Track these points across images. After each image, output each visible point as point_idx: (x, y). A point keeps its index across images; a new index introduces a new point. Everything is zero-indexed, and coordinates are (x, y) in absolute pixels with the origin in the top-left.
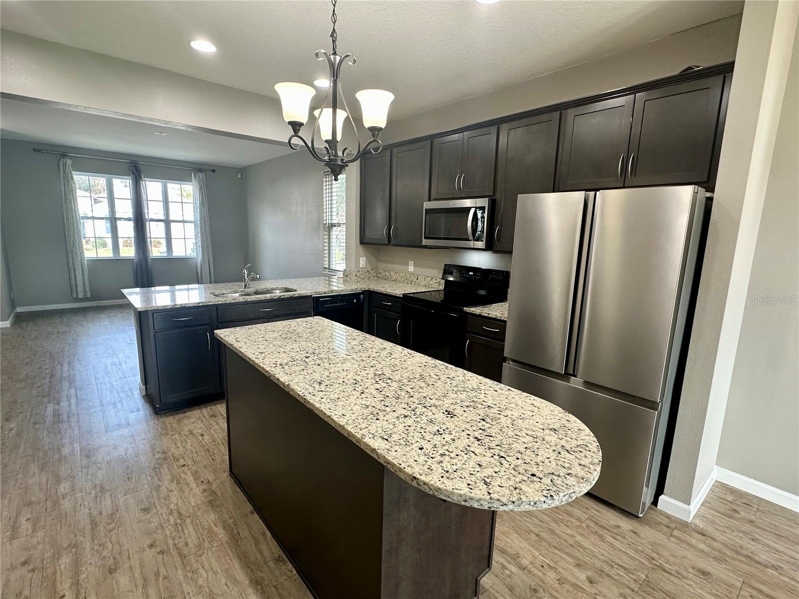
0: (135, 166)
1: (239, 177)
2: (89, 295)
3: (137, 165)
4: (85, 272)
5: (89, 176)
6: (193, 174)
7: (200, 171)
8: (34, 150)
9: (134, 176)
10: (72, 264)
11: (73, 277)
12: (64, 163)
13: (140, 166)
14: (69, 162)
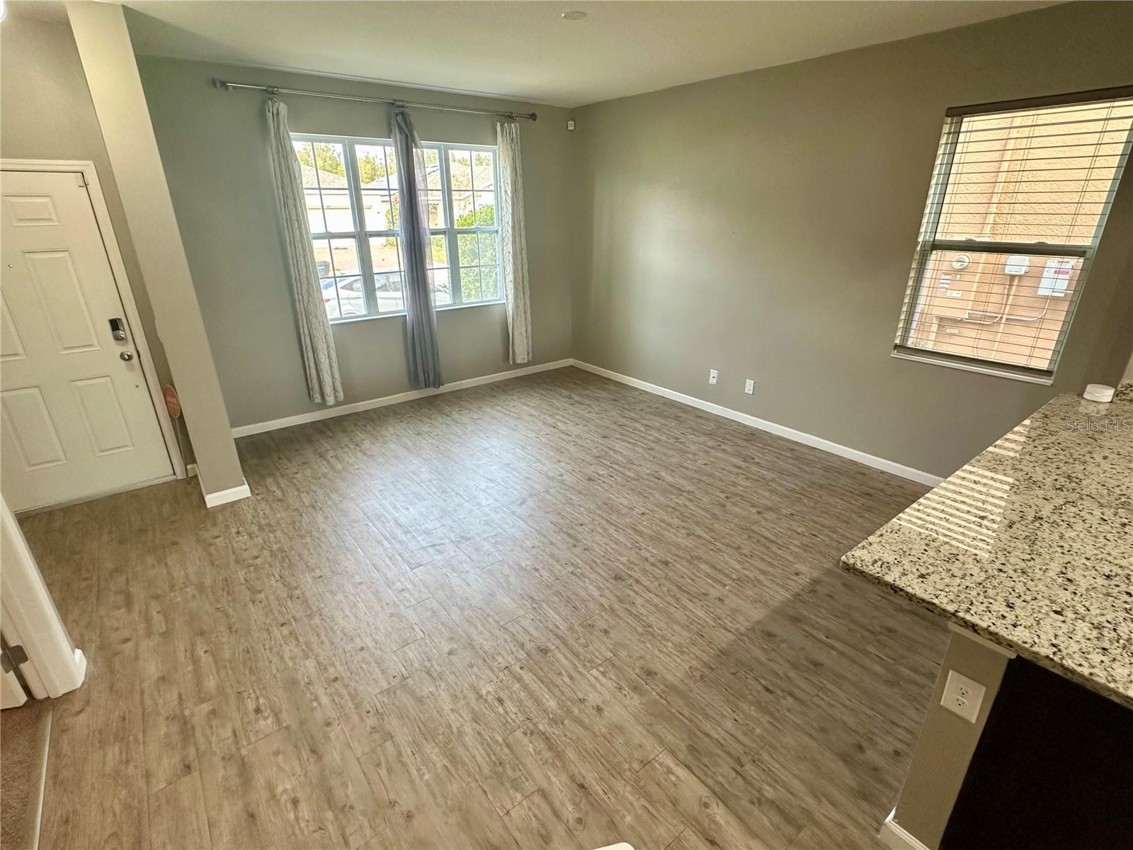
0: (402, 114)
1: (571, 128)
2: (341, 395)
3: (405, 110)
4: (332, 351)
5: (312, 141)
6: (499, 124)
7: (510, 118)
8: (214, 82)
9: (404, 137)
10: (308, 338)
11: (312, 364)
12: (275, 112)
13: (410, 112)
14: (283, 108)
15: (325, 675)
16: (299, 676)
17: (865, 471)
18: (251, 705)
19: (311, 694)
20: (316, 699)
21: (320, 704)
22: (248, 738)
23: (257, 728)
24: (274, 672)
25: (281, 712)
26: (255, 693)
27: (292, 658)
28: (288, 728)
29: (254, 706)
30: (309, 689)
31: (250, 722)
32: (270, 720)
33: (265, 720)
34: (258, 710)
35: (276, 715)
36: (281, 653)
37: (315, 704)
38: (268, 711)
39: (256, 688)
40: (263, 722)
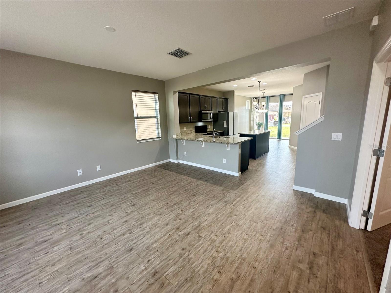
15: (262, 239)
16: (269, 245)
17: (144, 170)
18: (287, 252)
19: (270, 238)
20: (271, 236)
21: (271, 234)
22: (294, 245)
23: (290, 245)
24: (273, 254)
25: (281, 242)
26: (283, 254)
27: (265, 253)
28: (282, 237)
29: (286, 251)
30: (270, 240)
31: (290, 248)
32: (285, 243)
33: (287, 245)
34: (286, 249)
35: (283, 243)
36: (266, 258)
37: (272, 235)
38: (284, 246)
39: (282, 255)
40: (287, 244)
